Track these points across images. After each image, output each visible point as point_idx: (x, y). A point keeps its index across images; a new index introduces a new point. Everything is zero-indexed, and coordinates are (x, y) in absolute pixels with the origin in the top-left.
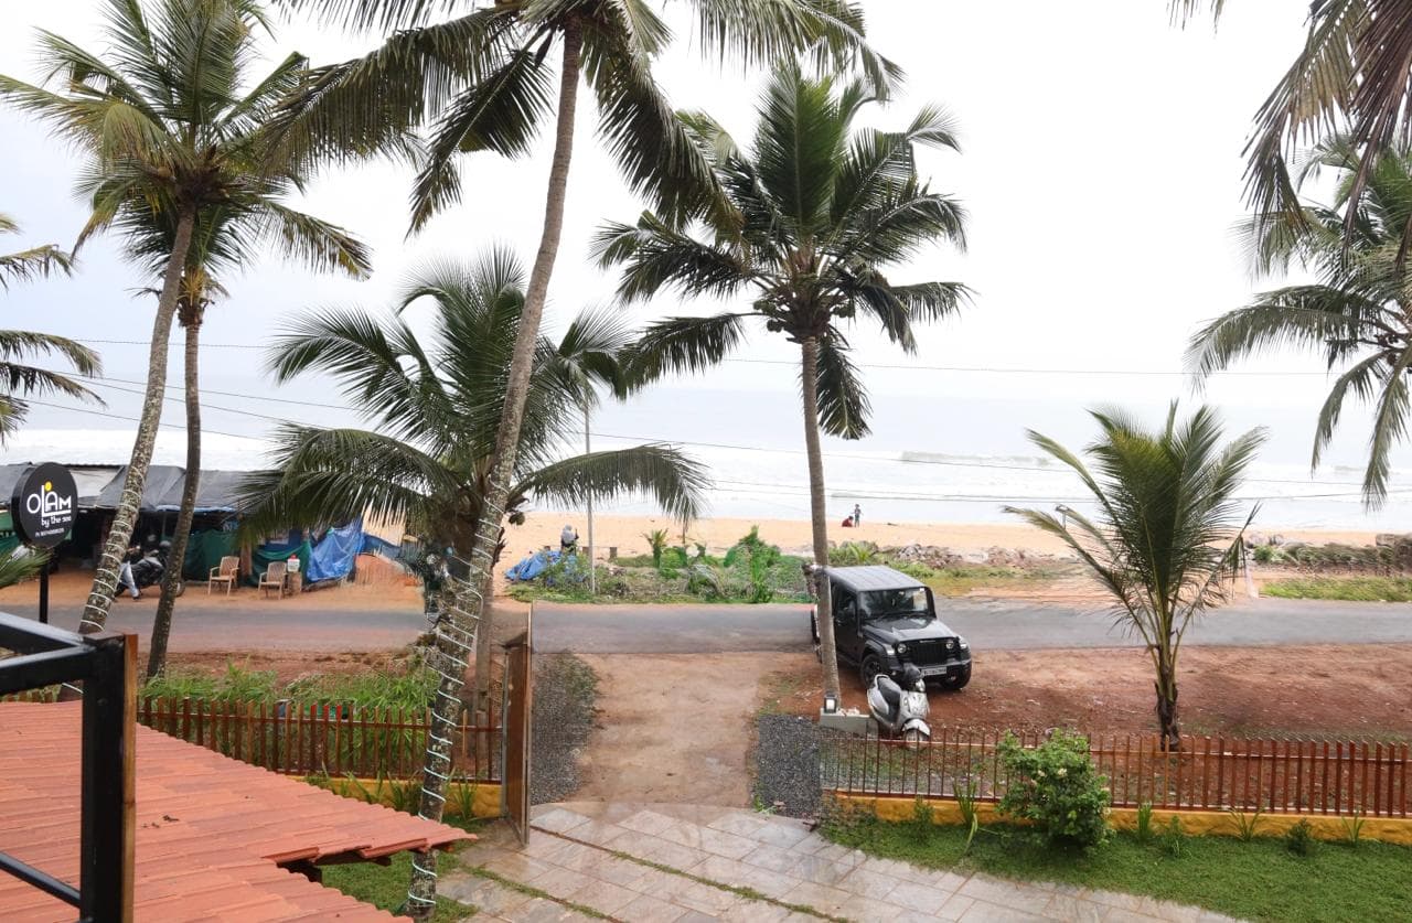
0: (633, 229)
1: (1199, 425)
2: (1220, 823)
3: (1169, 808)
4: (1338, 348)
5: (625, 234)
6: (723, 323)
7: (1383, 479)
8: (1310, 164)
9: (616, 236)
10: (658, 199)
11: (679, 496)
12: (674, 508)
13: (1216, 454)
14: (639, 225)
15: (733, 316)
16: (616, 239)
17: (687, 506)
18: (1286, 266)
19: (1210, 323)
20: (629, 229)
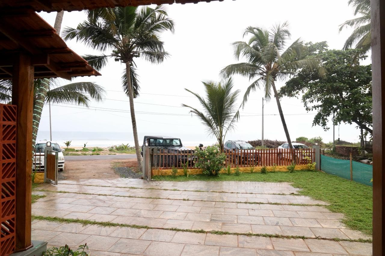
0: (75, 30)
1: (229, 82)
2: (245, 170)
3: (233, 167)
4: (252, 75)
5: (72, 31)
6: (102, 58)
7: (270, 95)
8: (245, 32)
9: (70, 31)
10: (88, 12)
11: (96, 94)
12: (95, 97)
13: (232, 91)
14: (77, 29)
15: (105, 56)
16: (69, 33)
17: (99, 97)
18: (238, 59)
19: (225, 68)
20: (73, 30)
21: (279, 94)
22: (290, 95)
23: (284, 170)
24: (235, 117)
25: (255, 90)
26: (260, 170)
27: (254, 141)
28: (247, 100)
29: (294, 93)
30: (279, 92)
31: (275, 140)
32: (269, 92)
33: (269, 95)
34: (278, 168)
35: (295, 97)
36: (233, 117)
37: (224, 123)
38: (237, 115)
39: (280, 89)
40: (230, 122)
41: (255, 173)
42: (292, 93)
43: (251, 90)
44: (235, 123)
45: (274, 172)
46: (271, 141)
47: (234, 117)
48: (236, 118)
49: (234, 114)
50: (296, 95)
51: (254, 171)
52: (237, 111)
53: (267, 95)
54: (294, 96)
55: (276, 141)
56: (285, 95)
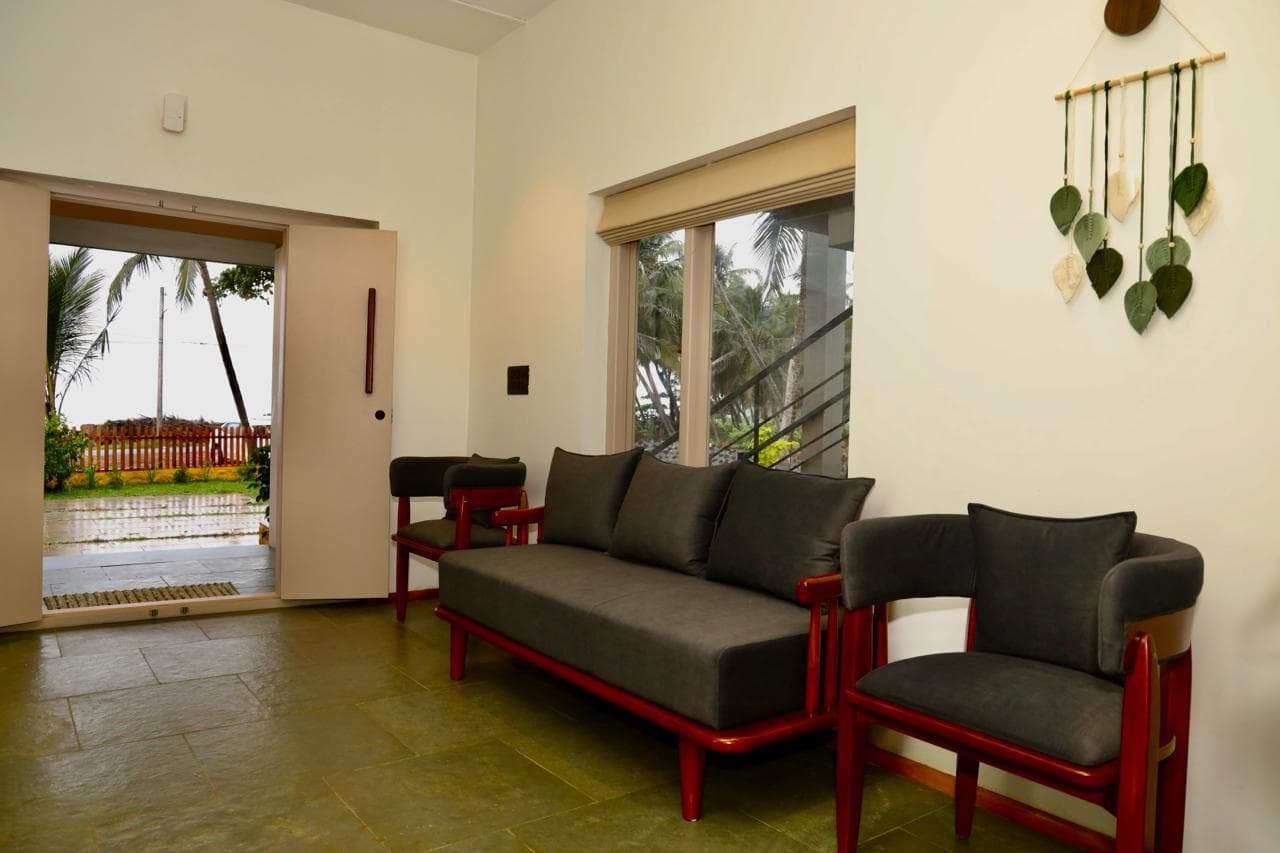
2: (133, 476)
7: (192, 294)
21: (217, 287)
22: (248, 293)
23: (231, 477)
24: (95, 345)
25: (146, 269)
26: (172, 476)
27: (129, 421)
28: (121, 299)
29: (257, 287)
30: (216, 282)
31: (198, 419)
32: (189, 286)
33: (188, 295)
34: (215, 472)
35: (262, 298)
36: (89, 346)
37: (59, 360)
38: (102, 340)
39: (219, 276)
40: (81, 358)
41: (158, 483)
42: (253, 288)
43: (136, 272)
44: (94, 362)
45: (206, 481)
46: (184, 420)
47: (93, 346)
48: (100, 350)
49: (94, 338)
50: (263, 294)
51: (155, 480)
52: (101, 330)
53: (185, 293)
54: (258, 298)
55: (202, 420)
56: (234, 291)
